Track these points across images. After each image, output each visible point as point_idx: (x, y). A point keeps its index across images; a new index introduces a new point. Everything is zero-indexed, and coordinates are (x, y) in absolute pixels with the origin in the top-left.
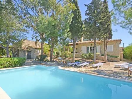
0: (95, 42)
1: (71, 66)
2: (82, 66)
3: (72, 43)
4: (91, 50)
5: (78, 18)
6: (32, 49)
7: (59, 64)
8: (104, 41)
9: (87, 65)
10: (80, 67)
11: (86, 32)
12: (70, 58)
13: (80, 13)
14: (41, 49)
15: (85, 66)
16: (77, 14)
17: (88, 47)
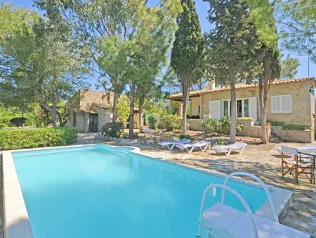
0: (233, 90)
1: (166, 148)
3: (181, 94)
5: (192, 30)
8: (261, 87)
9: (203, 147)
10: (185, 151)
11: (212, 64)
13: (197, 18)
15: (197, 150)
16: (190, 21)
17: (226, 103)
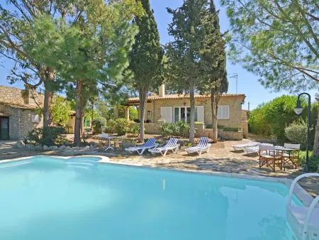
0: (192, 98)
1: (135, 154)
2: (163, 152)
3: (138, 99)
4: (183, 116)
5: (152, 38)
6: (11, 112)
7: (102, 150)
8: (212, 96)
9: (174, 150)
10: (159, 155)
11: (172, 73)
12: (131, 134)
13: (156, 27)
14: (45, 111)
15: (170, 152)
16: (149, 27)
17: (177, 110)
